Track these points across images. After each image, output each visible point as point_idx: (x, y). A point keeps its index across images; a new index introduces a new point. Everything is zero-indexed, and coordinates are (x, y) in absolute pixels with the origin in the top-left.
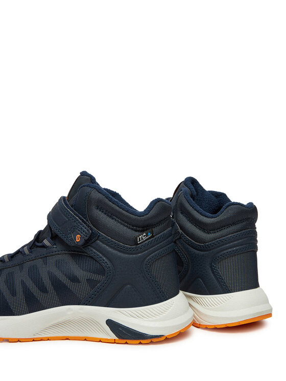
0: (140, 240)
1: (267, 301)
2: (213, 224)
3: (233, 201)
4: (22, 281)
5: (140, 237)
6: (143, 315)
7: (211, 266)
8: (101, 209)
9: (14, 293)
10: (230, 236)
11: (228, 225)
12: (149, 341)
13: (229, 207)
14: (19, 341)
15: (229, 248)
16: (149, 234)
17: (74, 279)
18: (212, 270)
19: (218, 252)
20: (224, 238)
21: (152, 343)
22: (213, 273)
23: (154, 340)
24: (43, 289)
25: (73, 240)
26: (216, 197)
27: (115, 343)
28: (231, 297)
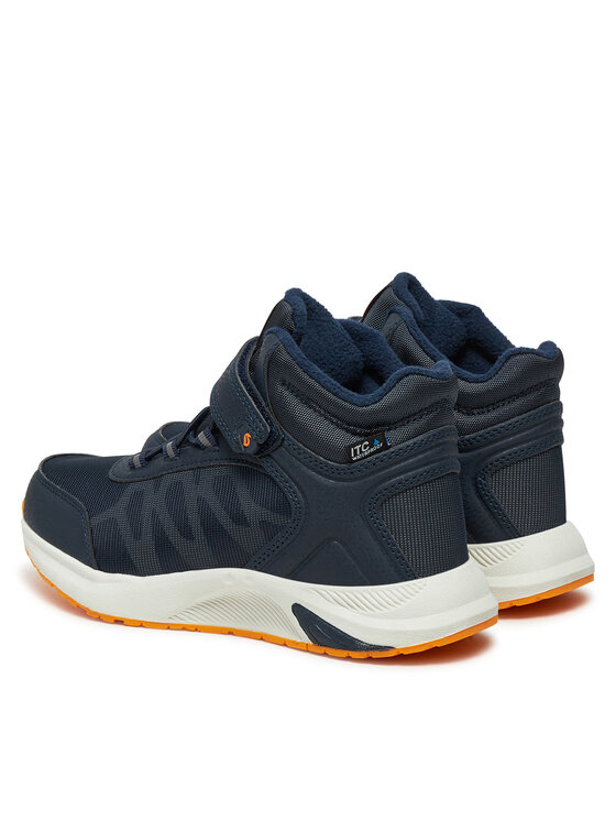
0: (356, 454)
1: (583, 551)
2: (479, 395)
3: (517, 346)
4: (154, 512)
5: (358, 447)
6: (359, 603)
7: (476, 484)
8: (290, 387)
9: (137, 535)
10: (515, 419)
11: (512, 397)
12: (364, 655)
13: (513, 359)
14: (141, 625)
15: (513, 446)
16: (376, 442)
17: (239, 519)
18: (478, 491)
19: (490, 455)
20: (503, 424)
21: (370, 660)
22: (480, 497)
23: (375, 655)
24: (187, 533)
25: (239, 442)
26: (459, 315)
27: (308, 651)
28: (518, 545)
